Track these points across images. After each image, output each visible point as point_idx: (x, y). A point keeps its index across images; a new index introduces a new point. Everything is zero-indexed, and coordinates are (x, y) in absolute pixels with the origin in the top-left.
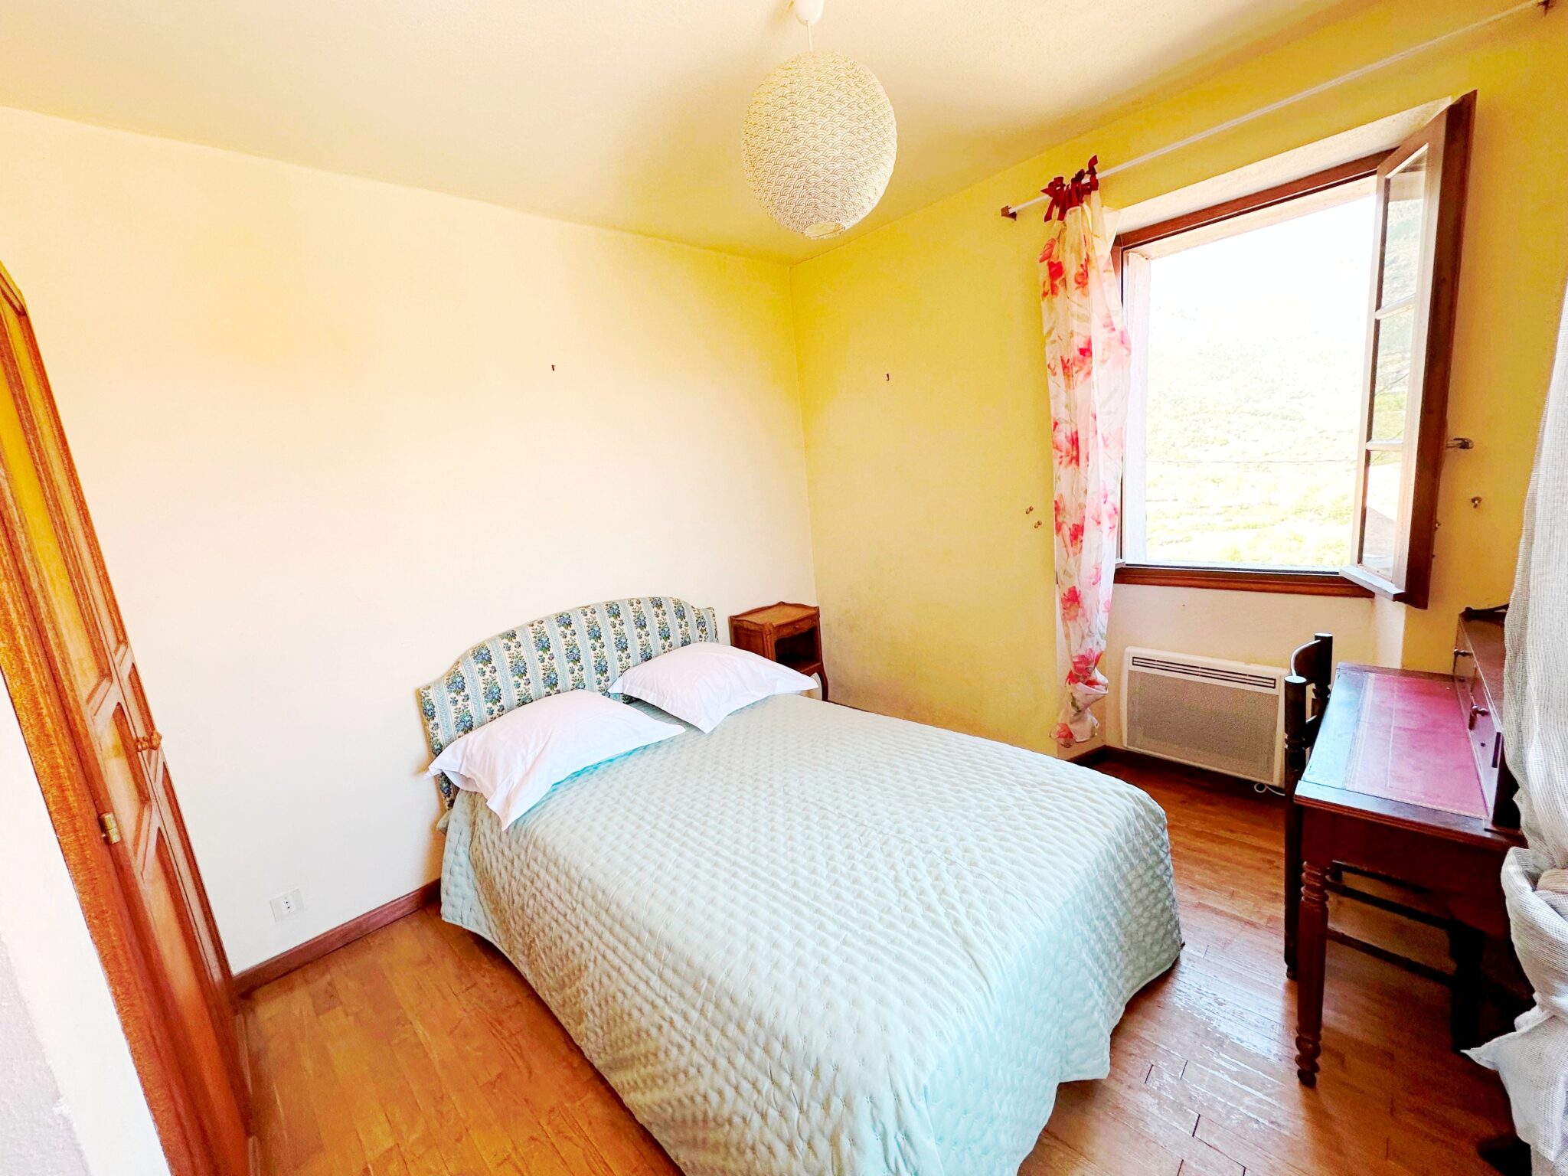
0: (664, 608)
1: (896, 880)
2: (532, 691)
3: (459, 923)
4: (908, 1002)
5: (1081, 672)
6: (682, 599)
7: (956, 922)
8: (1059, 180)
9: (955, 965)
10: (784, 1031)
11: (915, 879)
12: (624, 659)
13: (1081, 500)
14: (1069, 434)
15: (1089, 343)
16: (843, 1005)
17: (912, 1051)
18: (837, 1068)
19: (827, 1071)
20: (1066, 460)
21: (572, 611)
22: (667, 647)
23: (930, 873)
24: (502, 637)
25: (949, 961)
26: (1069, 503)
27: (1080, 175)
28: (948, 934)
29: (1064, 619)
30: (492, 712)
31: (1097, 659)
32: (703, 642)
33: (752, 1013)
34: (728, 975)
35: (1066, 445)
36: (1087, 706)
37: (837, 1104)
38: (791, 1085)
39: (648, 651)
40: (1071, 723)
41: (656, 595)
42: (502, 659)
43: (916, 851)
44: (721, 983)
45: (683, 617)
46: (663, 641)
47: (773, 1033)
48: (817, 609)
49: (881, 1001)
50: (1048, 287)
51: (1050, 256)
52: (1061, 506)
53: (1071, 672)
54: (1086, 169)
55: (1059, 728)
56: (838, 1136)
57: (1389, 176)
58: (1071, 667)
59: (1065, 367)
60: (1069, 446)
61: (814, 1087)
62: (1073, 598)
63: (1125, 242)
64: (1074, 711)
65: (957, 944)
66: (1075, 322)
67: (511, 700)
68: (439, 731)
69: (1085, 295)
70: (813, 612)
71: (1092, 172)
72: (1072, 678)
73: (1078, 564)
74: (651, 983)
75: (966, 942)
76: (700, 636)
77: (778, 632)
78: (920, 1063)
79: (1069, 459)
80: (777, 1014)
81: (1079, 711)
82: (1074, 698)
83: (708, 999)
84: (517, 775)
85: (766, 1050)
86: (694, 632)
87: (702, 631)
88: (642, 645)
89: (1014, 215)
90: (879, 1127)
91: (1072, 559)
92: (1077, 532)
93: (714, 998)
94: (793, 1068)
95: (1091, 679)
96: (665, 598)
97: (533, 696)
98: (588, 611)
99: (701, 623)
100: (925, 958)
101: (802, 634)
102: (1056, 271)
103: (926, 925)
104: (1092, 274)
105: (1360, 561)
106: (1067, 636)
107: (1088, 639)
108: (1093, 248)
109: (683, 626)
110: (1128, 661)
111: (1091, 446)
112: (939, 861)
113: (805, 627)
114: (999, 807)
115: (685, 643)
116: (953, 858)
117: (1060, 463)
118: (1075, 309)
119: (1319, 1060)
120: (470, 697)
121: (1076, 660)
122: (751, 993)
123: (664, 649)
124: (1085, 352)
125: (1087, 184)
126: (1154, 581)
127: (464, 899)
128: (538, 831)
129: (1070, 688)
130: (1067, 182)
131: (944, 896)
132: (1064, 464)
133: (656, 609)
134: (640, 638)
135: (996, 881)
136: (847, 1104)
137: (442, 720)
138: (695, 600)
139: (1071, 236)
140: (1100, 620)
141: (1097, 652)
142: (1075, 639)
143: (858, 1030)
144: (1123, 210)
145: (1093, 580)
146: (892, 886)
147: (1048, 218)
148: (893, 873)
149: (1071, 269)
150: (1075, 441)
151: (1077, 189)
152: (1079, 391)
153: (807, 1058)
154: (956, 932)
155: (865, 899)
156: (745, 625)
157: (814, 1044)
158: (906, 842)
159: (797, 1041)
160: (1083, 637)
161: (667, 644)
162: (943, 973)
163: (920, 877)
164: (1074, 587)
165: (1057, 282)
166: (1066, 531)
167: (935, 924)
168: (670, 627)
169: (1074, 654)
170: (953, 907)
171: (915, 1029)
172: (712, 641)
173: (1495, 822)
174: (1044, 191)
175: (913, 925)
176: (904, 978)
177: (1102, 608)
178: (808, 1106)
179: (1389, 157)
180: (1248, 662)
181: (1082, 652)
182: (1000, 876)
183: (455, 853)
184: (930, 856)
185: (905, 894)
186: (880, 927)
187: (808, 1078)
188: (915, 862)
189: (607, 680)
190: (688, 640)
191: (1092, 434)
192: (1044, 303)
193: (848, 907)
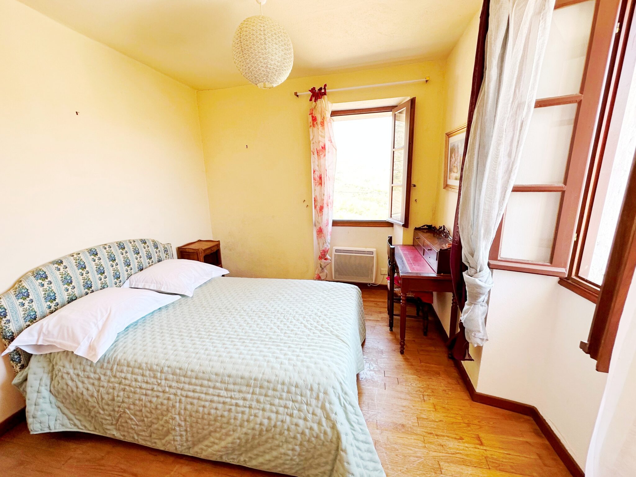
0: (147, 244)
1: (305, 326)
2: (77, 292)
3: (47, 431)
4: (331, 357)
5: (323, 255)
6: (156, 239)
7: (331, 332)
8: (314, 88)
9: (338, 343)
10: (295, 382)
11: (311, 324)
12: (129, 270)
13: (323, 198)
14: (318, 175)
15: (325, 145)
16: (313, 365)
17: (339, 369)
18: (319, 384)
19: (315, 387)
20: (318, 184)
21: (97, 247)
22: (151, 263)
23: (315, 321)
24: (53, 263)
25: (336, 343)
26: (319, 199)
27: (321, 89)
28: (330, 336)
29: (317, 238)
30: (50, 307)
31: (327, 251)
32: (167, 260)
33: (279, 382)
34: (263, 374)
35: (318, 179)
36: (325, 267)
37: (321, 395)
38: (301, 399)
39: (141, 265)
40: (320, 273)
41: (143, 238)
42: (54, 276)
43: (307, 316)
44: (261, 378)
45: (157, 248)
46: (148, 260)
47: (291, 384)
48: (219, 241)
49: (323, 360)
50: (311, 124)
51: (312, 114)
52: (316, 200)
53: (320, 256)
54: (323, 88)
55: (316, 276)
56: (324, 404)
57: (396, 113)
58: (320, 254)
59: (317, 152)
60: (319, 179)
61: (311, 394)
62: (320, 231)
63: (334, 113)
64: (321, 269)
65: (334, 337)
66: (320, 137)
67: (63, 299)
68: (10, 324)
69: (324, 129)
70: (217, 243)
71: (325, 89)
72: (320, 258)
73: (322, 219)
74: (221, 395)
75: (337, 336)
76: (166, 257)
77: (205, 252)
78: (343, 371)
79: (318, 183)
80: (290, 378)
81: (322, 269)
82: (321, 265)
83: (255, 386)
84: (94, 332)
85: (289, 392)
86: (163, 255)
87: (167, 254)
88: (138, 263)
89: (298, 96)
90: (337, 395)
91: (320, 218)
92: (321, 208)
93: (259, 385)
94: (301, 392)
95: (326, 258)
96: (147, 239)
97: (77, 295)
98: (107, 247)
99: (166, 251)
100: (329, 344)
101: (214, 252)
102: (314, 119)
103: (322, 335)
104: (325, 123)
105: (391, 217)
106: (319, 244)
107: (325, 244)
108: (325, 114)
109: (158, 253)
110: (334, 251)
111: (325, 179)
112: (315, 317)
113: (215, 249)
114: (323, 298)
115: (159, 261)
116: (319, 315)
117: (316, 185)
118: (320, 133)
119: (404, 347)
120: (34, 300)
121: (321, 252)
122: (276, 376)
123: (149, 264)
124: (324, 148)
125: (323, 92)
126: (339, 225)
127: (49, 416)
128: (119, 358)
129: (319, 261)
130: (317, 89)
131: (323, 326)
132: (317, 185)
133: (143, 245)
134: (137, 259)
135: (335, 318)
136: (325, 393)
137: (13, 317)
138: (162, 240)
139: (319, 109)
140: (328, 238)
141: (327, 249)
142: (321, 245)
143: (321, 370)
144: (333, 104)
145: (326, 225)
146: (305, 328)
147: (311, 100)
148: (303, 325)
149: (319, 120)
150: (321, 178)
151: (320, 93)
152: (322, 161)
153: (306, 387)
154: (333, 334)
155: (299, 335)
156: (187, 250)
157: (308, 380)
158: (301, 315)
159: (301, 382)
160: (324, 244)
161: (150, 261)
162: (336, 346)
163: (312, 323)
164: (321, 227)
165: (315, 123)
166: (318, 208)
167: (325, 334)
168: (151, 253)
169: (321, 250)
170: (328, 328)
171: (337, 363)
172: (171, 259)
173: (437, 274)
174: (310, 91)
175: (319, 337)
176: (326, 351)
177: (329, 234)
178: (310, 401)
179: (396, 108)
180: (366, 248)
181: (323, 249)
182: (336, 316)
183: (38, 392)
184: (311, 316)
185: (311, 329)
186: (309, 341)
187: (309, 393)
188: (308, 319)
189: (120, 282)
190: (160, 259)
191: (326, 176)
192: (311, 130)
193: (295, 339)
